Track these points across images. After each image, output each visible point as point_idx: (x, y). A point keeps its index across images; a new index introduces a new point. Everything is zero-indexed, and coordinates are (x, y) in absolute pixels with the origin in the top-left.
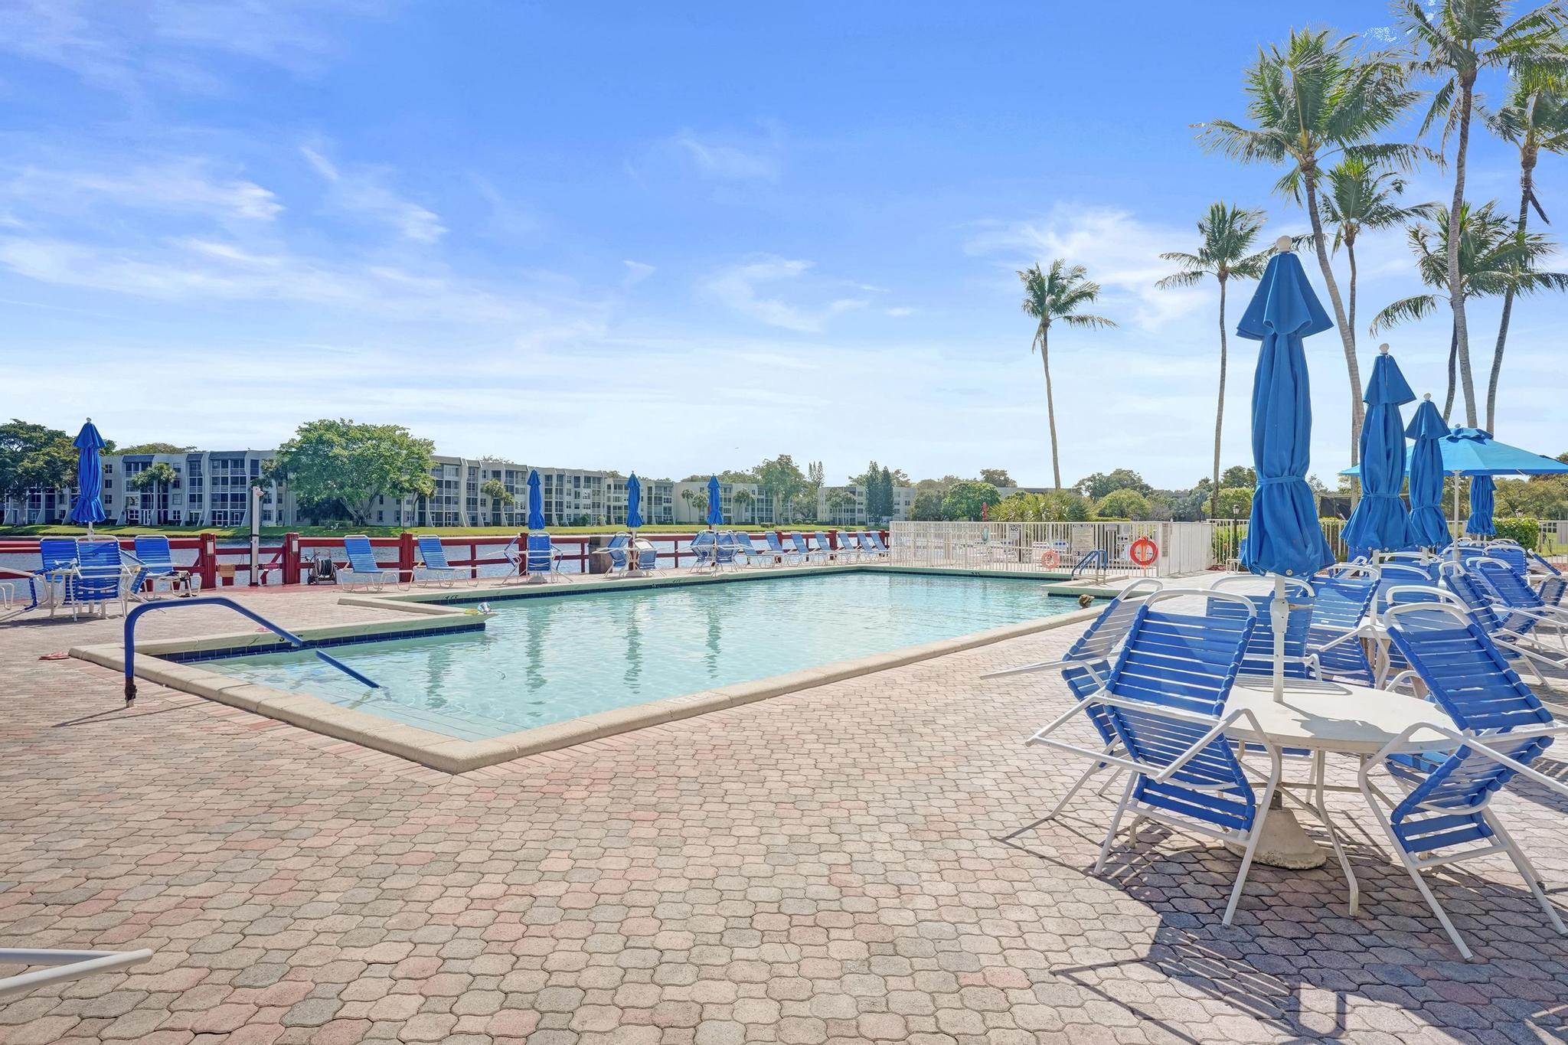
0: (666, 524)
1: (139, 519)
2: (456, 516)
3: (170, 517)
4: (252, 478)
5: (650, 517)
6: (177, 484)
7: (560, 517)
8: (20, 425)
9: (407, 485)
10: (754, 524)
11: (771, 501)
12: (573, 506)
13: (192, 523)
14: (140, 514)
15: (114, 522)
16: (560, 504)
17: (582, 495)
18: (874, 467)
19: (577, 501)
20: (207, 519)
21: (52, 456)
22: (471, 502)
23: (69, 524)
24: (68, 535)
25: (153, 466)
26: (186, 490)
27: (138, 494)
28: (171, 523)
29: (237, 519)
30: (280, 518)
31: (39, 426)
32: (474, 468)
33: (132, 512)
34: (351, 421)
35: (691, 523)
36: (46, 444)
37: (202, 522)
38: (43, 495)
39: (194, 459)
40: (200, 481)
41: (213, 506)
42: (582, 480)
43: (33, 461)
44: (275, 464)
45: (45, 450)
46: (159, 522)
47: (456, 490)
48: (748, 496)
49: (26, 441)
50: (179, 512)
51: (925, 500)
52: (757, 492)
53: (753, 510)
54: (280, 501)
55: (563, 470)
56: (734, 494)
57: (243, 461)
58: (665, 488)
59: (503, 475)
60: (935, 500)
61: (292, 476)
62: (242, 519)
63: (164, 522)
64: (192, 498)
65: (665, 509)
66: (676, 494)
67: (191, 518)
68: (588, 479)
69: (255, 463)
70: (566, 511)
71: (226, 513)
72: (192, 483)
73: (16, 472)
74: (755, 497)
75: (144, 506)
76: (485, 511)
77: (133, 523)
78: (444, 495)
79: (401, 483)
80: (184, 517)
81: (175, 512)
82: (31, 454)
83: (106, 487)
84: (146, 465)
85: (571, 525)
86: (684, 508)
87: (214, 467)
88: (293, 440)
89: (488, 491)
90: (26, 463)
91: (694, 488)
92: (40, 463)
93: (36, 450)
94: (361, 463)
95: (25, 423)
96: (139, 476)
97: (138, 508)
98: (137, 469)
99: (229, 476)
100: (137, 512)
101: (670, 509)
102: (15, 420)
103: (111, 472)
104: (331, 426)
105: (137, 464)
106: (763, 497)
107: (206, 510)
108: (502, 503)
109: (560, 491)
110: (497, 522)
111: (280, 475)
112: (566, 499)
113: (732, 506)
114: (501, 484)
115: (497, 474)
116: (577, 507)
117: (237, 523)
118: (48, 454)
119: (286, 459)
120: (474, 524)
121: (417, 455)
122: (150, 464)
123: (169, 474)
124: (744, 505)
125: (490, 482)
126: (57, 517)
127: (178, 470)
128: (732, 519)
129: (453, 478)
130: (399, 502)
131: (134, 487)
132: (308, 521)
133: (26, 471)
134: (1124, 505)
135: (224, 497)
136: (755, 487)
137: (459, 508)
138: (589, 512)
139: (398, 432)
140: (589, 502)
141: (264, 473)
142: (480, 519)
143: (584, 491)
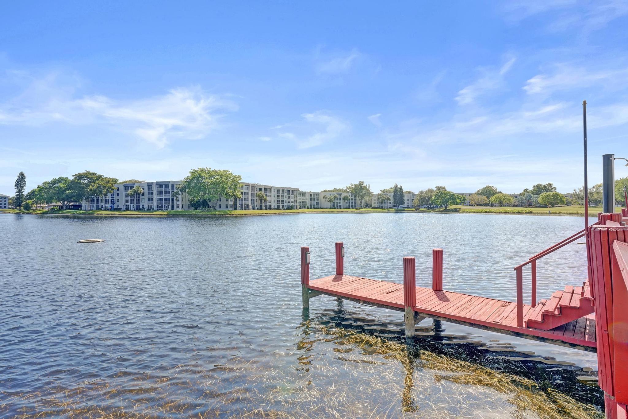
0: (317, 208)
1: (130, 208)
2: (248, 206)
3: (141, 207)
4: (172, 192)
5: (311, 206)
6: (143, 195)
7: (283, 206)
8: (88, 173)
9: (231, 194)
10: (350, 208)
11: (356, 199)
12: (287, 202)
13: (149, 209)
14: (130, 206)
15: (120, 209)
16: (283, 201)
17: (291, 197)
18: (396, 186)
19: (289, 200)
20: (155, 208)
21: (100, 184)
22: (253, 200)
23: (105, 210)
24: (106, 214)
25: (135, 187)
26: (147, 197)
27: (129, 198)
28: (141, 210)
29: (166, 208)
30: (182, 207)
31: (94, 173)
32: (253, 187)
33: (127, 205)
34: (210, 168)
35: (326, 208)
36: (97, 180)
37: (153, 209)
38: (95, 199)
39: (150, 185)
40: (152, 193)
41: (157, 203)
42: (291, 191)
43: (93, 186)
44: (181, 186)
45: (97, 182)
46: (137, 209)
47: (247, 196)
48: (348, 198)
49: (90, 179)
50: (144, 205)
51: (423, 198)
52: (351, 196)
53: (349, 203)
54: (183, 201)
55: (284, 188)
56: (342, 197)
57: (169, 185)
58: (316, 195)
59: (263, 189)
60: (427, 198)
61: (187, 190)
62: (168, 208)
63: (138, 209)
64: (149, 200)
65: (316, 203)
66: (321, 197)
67: (149, 208)
68: (293, 191)
69: (173, 186)
70: (285, 204)
71: (162, 205)
72: (149, 194)
73: (87, 191)
74: (350, 198)
75: (131, 203)
76: (257, 204)
77: (128, 210)
78: (244, 198)
79: (229, 193)
80: (146, 207)
81: (142, 205)
82: (92, 184)
83: (117, 196)
84: (132, 187)
85: (287, 209)
86: (323, 202)
87: (157, 188)
88: (189, 176)
89: (259, 196)
90: (91, 187)
91: (327, 194)
92: (95, 187)
93: (93, 182)
94: (215, 185)
95: (90, 172)
96: (130, 192)
97: (129, 204)
98: (128, 189)
99: (163, 191)
100: (129, 205)
101: (318, 203)
102: (86, 171)
103: (119, 190)
104: (202, 171)
105: (128, 187)
106: (353, 198)
107: (154, 205)
108: (263, 201)
109: (283, 196)
110: (261, 208)
111: (183, 190)
112: (285, 199)
113: (342, 201)
114: (263, 193)
115: (261, 189)
116: (289, 202)
117: (166, 209)
118: (98, 183)
119: (185, 184)
120: (254, 209)
121: (235, 182)
122: (134, 187)
123: (141, 191)
124: (346, 201)
125: (259, 193)
126: (100, 208)
127: (144, 189)
128: (342, 207)
129: (246, 191)
130: (227, 200)
131: (127, 196)
132: (193, 208)
133: (91, 190)
134: (502, 199)
135: (161, 199)
136: (350, 194)
137: (249, 203)
138: (293, 204)
139: (228, 173)
140: (293, 200)
141: (177, 190)
142: (256, 207)
143: (291, 196)
